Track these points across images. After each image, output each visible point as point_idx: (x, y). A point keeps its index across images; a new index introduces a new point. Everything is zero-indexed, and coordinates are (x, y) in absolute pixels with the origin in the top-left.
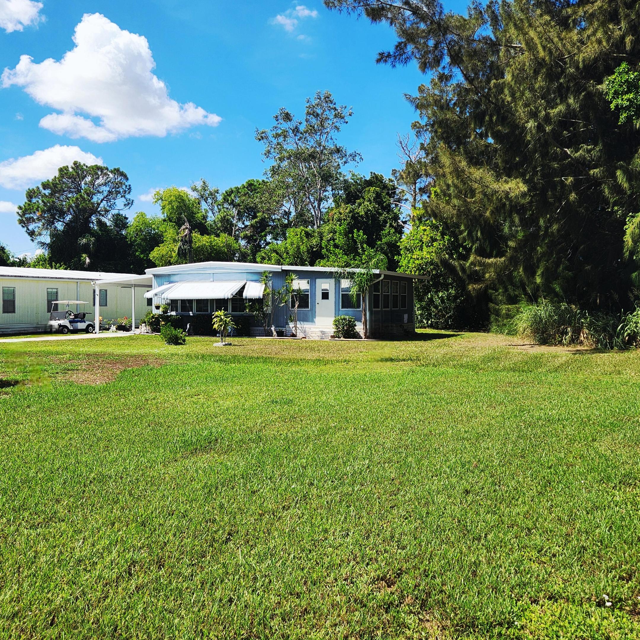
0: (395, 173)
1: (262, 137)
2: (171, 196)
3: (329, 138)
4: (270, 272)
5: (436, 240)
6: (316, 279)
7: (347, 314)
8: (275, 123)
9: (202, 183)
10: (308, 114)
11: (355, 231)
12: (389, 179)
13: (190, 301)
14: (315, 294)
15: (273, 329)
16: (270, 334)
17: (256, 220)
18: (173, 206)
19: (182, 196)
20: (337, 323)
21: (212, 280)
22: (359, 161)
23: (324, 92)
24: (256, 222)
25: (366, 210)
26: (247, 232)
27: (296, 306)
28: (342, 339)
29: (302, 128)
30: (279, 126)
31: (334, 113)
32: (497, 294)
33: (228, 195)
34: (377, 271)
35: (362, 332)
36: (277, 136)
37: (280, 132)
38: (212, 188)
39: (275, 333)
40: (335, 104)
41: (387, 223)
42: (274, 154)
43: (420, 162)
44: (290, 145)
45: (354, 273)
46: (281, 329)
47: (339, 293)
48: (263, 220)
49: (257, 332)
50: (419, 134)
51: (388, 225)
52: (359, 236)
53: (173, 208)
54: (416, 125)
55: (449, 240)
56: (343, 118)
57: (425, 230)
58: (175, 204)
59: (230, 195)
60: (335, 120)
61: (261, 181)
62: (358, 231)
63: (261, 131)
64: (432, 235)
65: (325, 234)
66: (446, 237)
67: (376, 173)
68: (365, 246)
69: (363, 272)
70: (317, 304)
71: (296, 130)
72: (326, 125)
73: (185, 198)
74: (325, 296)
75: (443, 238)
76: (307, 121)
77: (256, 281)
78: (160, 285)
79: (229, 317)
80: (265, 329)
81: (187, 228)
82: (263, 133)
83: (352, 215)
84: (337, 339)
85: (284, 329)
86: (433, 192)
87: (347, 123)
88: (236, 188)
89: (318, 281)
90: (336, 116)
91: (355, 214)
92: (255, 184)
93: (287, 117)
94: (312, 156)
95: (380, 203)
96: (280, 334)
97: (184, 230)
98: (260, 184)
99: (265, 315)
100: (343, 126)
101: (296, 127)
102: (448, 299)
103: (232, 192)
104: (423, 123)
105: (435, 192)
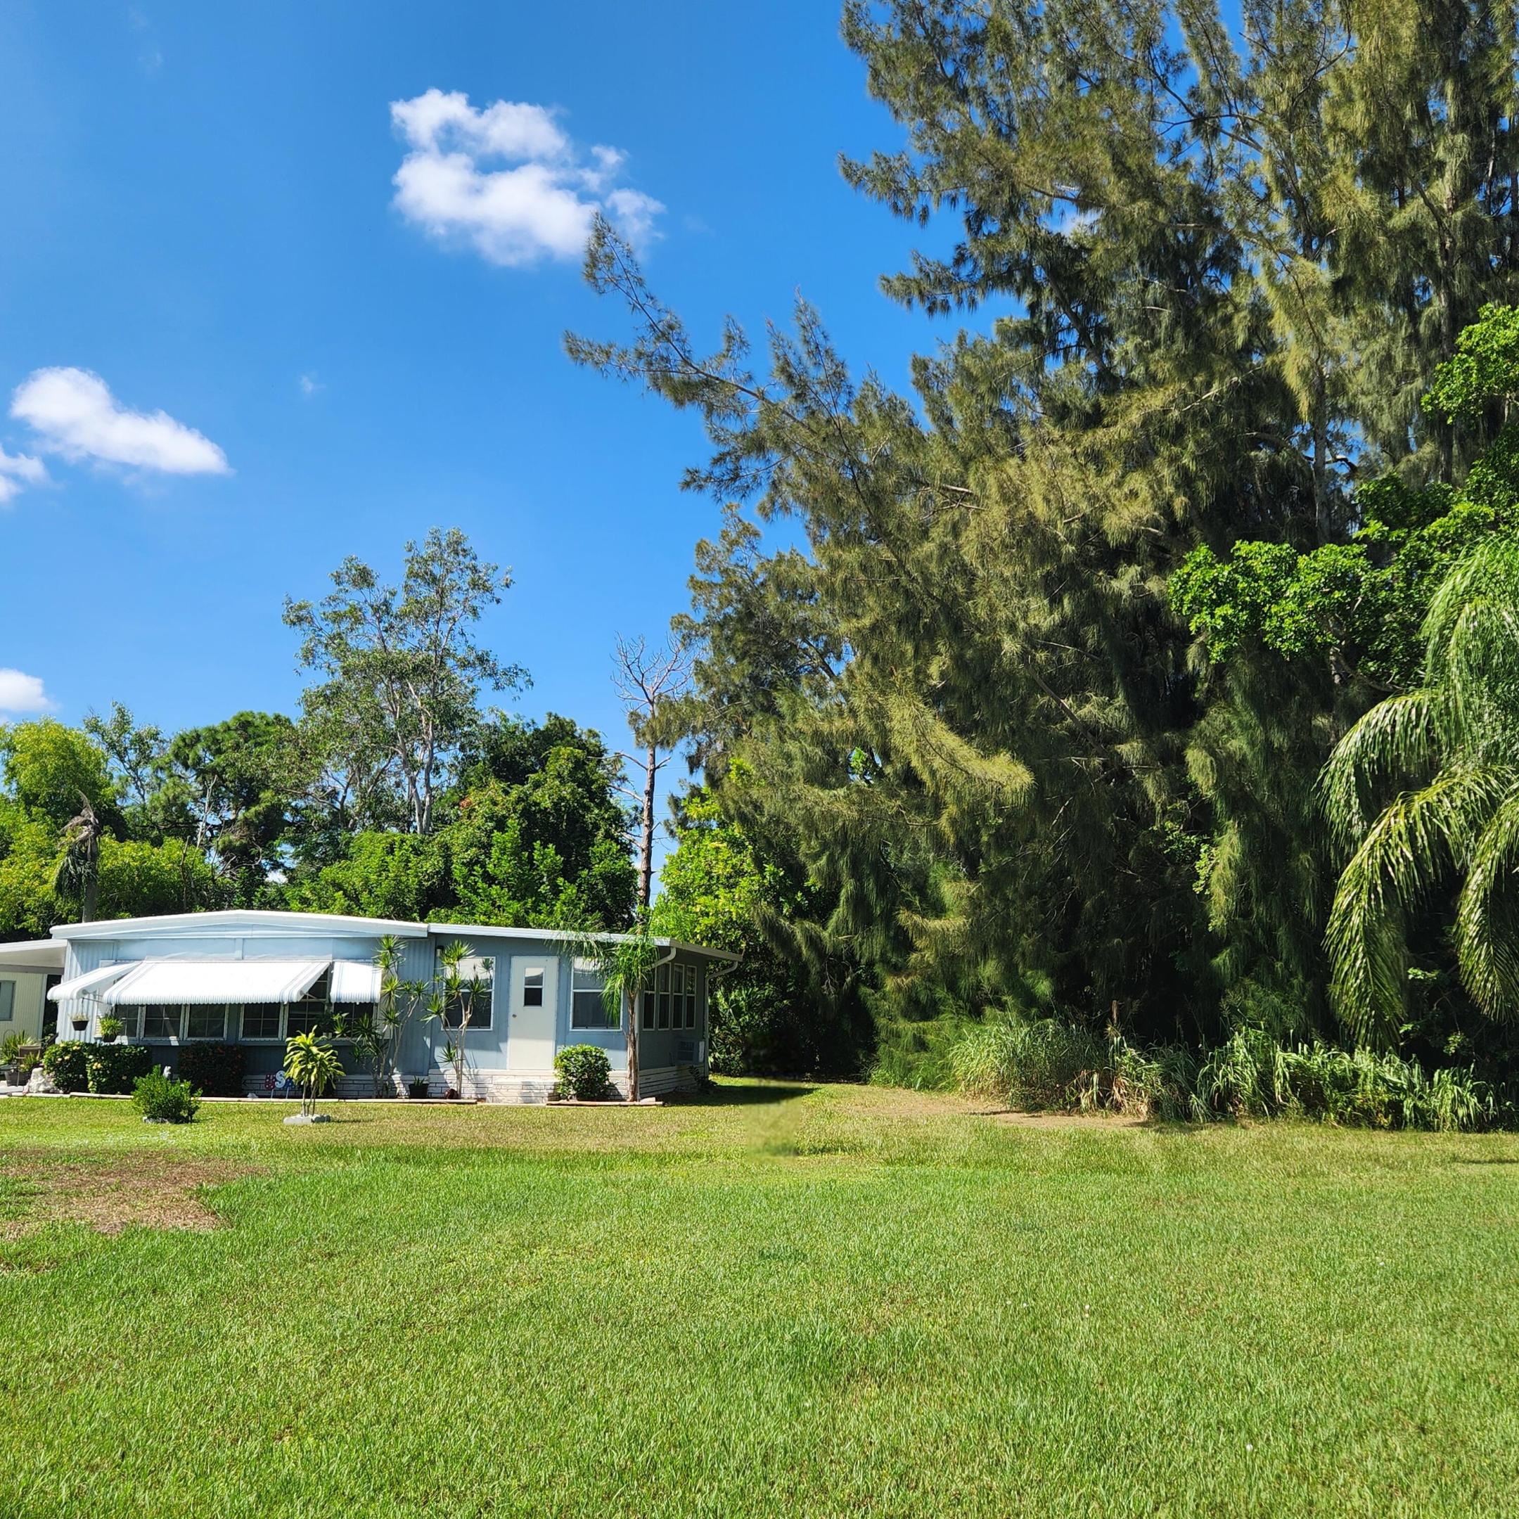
0: (636, 720)
1: (299, 618)
2: (38, 741)
3: (457, 630)
4: (403, 939)
5: (741, 873)
6: (511, 955)
7: (587, 1041)
8: (333, 589)
9: (116, 715)
10: (413, 575)
11: (537, 844)
12: (590, 731)
13: (174, 1010)
14: (508, 992)
15: (397, 1078)
16: (387, 1091)
17: (257, 808)
18: (44, 767)
19: (72, 743)
20: (564, 1063)
21: (238, 953)
22: (523, 687)
23: (448, 530)
24: (257, 814)
25: (555, 798)
26: (232, 837)
27: (465, 1022)
28: (574, 1101)
29: (398, 605)
30: (342, 595)
31: (468, 579)
32: (877, 996)
33: (186, 745)
34: (665, 942)
35: (624, 1086)
36: (338, 618)
37: (343, 608)
38: (140, 725)
39: (401, 1089)
40: (475, 558)
41: (598, 829)
42: (326, 658)
43: (689, 702)
44: (366, 639)
45: (612, 945)
46: (421, 1078)
47: (568, 989)
48: (275, 811)
49: (352, 1087)
50: (687, 640)
51: (601, 834)
52: (544, 856)
53: (44, 769)
54: (681, 623)
55: (774, 874)
56: (487, 590)
57: (717, 849)
58: (52, 762)
59: (191, 746)
60: (471, 593)
61: (271, 717)
62: (545, 846)
63: (296, 603)
64: (734, 861)
65: (455, 849)
66: (769, 868)
67: (561, 717)
68: (560, 881)
69: (631, 943)
70: (511, 1019)
71: (382, 609)
72: (449, 601)
73: (78, 749)
74: (533, 997)
75: (761, 870)
76: (408, 589)
77: (356, 959)
78: (87, 968)
79: (328, 1049)
80: (376, 1080)
81: (85, 823)
82: (301, 608)
83: (524, 809)
84: (565, 1102)
85: (424, 1079)
86: (733, 768)
87: (498, 601)
88: (210, 730)
89: (517, 961)
90: (474, 585)
91: (530, 806)
92: (257, 722)
93: (364, 578)
94: (420, 670)
95: (585, 783)
96: (419, 1091)
97: (79, 829)
98: (268, 724)
99: (381, 1045)
100: (489, 610)
101: (386, 603)
102: (750, 1007)
103: (197, 738)
104: (698, 619)
105: (739, 768)
